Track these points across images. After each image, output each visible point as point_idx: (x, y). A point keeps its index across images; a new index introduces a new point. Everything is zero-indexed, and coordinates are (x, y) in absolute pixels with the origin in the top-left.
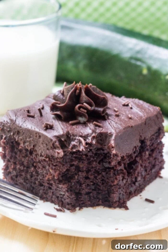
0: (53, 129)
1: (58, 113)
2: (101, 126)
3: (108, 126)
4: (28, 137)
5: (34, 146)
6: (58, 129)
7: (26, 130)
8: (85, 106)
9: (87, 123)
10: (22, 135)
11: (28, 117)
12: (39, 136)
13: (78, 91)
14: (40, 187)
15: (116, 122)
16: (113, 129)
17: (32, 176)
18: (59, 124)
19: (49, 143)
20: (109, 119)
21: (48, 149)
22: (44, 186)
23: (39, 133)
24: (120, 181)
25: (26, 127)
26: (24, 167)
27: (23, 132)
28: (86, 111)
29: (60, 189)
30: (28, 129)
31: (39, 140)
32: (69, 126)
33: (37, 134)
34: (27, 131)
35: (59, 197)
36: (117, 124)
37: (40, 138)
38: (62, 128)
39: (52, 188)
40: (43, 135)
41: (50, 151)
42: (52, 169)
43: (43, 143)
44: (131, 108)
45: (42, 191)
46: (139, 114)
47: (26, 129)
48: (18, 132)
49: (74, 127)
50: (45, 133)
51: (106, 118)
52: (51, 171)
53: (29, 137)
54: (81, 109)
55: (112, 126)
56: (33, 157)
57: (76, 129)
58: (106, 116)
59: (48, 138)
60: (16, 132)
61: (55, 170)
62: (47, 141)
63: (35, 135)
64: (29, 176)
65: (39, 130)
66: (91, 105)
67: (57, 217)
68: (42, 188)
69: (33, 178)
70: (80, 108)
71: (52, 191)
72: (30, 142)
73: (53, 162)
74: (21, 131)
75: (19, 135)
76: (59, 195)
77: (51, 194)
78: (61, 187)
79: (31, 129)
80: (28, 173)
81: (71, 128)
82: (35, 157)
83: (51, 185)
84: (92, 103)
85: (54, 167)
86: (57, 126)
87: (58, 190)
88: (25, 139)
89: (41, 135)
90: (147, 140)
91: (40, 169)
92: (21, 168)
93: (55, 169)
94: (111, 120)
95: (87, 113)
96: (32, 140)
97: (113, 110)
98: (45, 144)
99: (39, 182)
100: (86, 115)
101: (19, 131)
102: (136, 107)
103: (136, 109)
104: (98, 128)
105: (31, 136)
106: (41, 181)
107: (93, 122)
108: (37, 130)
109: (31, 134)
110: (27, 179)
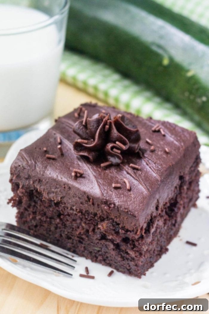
0: (84, 177)
1: (86, 154)
2: (139, 169)
3: (147, 169)
4: (53, 187)
5: (61, 198)
6: (90, 177)
7: (50, 180)
8: (118, 146)
9: (121, 165)
10: (46, 184)
11: (48, 160)
12: (68, 187)
13: (107, 127)
14: (67, 240)
15: (154, 162)
16: (154, 172)
17: (56, 228)
18: (89, 168)
19: (82, 196)
20: (145, 157)
21: (82, 203)
22: (73, 239)
23: (68, 185)
24: (162, 228)
25: (50, 176)
26: (47, 217)
27: (47, 181)
28: (119, 152)
29: (95, 245)
30: (54, 179)
31: (69, 192)
32: (102, 171)
33: (66, 186)
34: (52, 180)
35: (93, 253)
36: (156, 164)
37: (69, 190)
38: (94, 175)
39: (84, 242)
40: (74, 187)
41: (84, 205)
42: (85, 223)
43: (74, 196)
44: (164, 136)
45: (71, 245)
46: (175, 144)
47: (50, 177)
48: (40, 181)
49: (107, 171)
50: (76, 184)
51: (142, 156)
52: (83, 225)
53: (55, 188)
54: (115, 150)
55: (152, 168)
56: (60, 209)
57: (110, 175)
58: (141, 154)
59: (80, 190)
60: (37, 180)
61: (90, 224)
62: (80, 194)
63: (64, 186)
64: (53, 228)
65: (68, 180)
66: (124, 143)
67: (95, 278)
68: (70, 241)
69: (58, 230)
70: (112, 148)
71: (83, 245)
72: (56, 193)
73: (86, 217)
74: (44, 180)
75: (41, 184)
76: (92, 251)
77: (82, 249)
78: (96, 243)
79: (57, 179)
80: (52, 224)
81: (105, 174)
82: (63, 210)
83: (83, 239)
84: (126, 141)
85: (87, 222)
86: (87, 171)
87: (91, 245)
88: (49, 189)
89: (70, 187)
90: (187, 174)
91: (69, 222)
92: (43, 219)
93: (88, 223)
94: (148, 158)
95: (121, 153)
96: (58, 191)
97: (145, 141)
98: (78, 197)
99: (66, 235)
100: (120, 155)
101: (41, 179)
102: (170, 134)
103: (171, 137)
104: (137, 171)
105: (58, 186)
106: (69, 234)
107: (129, 164)
108: (65, 180)
109: (57, 185)
110: (50, 231)
